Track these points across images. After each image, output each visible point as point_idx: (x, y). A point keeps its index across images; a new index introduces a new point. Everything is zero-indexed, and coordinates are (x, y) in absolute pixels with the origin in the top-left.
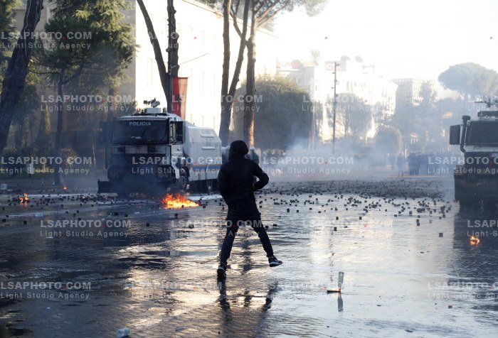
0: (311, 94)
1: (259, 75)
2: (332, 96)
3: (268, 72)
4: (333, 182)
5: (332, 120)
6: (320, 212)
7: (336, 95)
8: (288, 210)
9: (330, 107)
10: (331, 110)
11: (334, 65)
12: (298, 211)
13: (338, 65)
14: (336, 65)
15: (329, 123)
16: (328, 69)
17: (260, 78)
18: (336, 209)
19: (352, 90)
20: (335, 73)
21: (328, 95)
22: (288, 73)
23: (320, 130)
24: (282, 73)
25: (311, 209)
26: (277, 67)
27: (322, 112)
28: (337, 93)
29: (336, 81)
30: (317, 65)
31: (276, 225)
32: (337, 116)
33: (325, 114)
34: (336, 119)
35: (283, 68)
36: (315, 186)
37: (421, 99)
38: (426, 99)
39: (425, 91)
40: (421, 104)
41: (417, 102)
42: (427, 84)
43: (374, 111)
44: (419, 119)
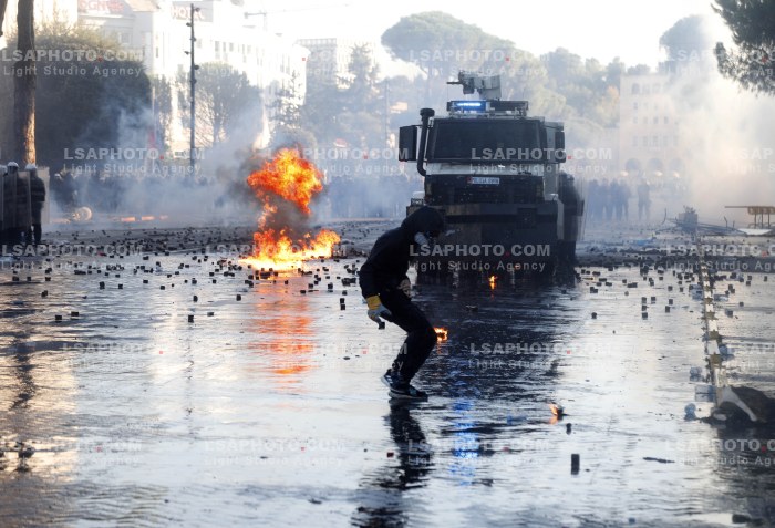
0: (146, 63)
1: (44, 25)
2: (187, 69)
3: (61, 19)
4: (190, 229)
5: (188, 113)
6: (163, 288)
7: (194, 67)
8: (102, 285)
9: (186, 89)
10: (186, 94)
11: (189, 9)
12: (120, 286)
13: (197, 10)
14: (194, 10)
15: (184, 120)
16: (179, 18)
17: (46, 30)
18: (194, 282)
19: (226, 57)
20: (191, 25)
21: (180, 67)
22: (101, 23)
23: (167, 133)
24: (88, 22)
25: (146, 282)
26: (79, 11)
27: (169, 99)
28: (196, 63)
29: (193, 39)
30: (158, 8)
31: (76, 314)
32: (198, 108)
33: (175, 102)
34: (197, 113)
35: (92, 13)
36: (155, 239)
37: (351, 77)
38: (360, 78)
39: (359, 62)
40: (353, 86)
41: (344, 81)
42: (362, 50)
43: (267, 99)
44: (348, 114)
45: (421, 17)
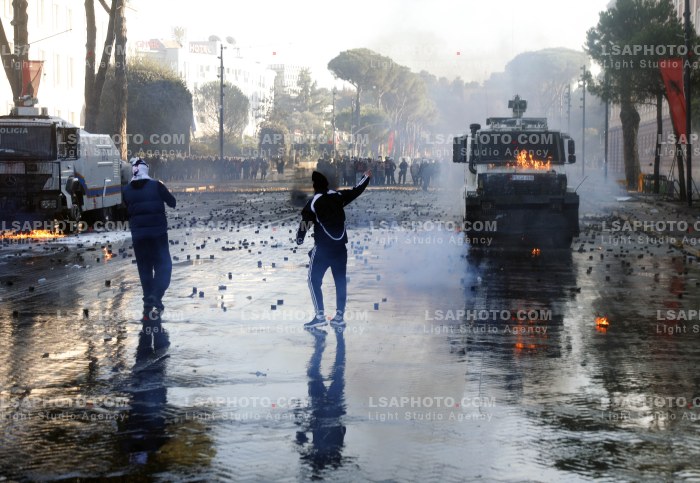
16: (194, 52)
30: (181, 46)
37: (299, 89)
38: (305, 89)
39: (304, 80)
40: (300, 95)
41: (295, 92)
42: (306, 72)
43: (252, 104)
44: (298, 113)
45: (354, 52)
